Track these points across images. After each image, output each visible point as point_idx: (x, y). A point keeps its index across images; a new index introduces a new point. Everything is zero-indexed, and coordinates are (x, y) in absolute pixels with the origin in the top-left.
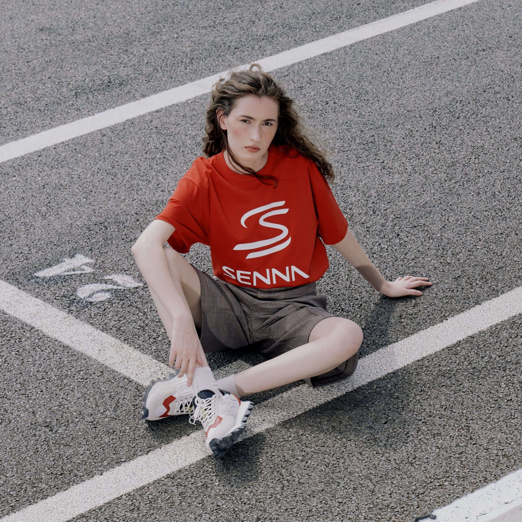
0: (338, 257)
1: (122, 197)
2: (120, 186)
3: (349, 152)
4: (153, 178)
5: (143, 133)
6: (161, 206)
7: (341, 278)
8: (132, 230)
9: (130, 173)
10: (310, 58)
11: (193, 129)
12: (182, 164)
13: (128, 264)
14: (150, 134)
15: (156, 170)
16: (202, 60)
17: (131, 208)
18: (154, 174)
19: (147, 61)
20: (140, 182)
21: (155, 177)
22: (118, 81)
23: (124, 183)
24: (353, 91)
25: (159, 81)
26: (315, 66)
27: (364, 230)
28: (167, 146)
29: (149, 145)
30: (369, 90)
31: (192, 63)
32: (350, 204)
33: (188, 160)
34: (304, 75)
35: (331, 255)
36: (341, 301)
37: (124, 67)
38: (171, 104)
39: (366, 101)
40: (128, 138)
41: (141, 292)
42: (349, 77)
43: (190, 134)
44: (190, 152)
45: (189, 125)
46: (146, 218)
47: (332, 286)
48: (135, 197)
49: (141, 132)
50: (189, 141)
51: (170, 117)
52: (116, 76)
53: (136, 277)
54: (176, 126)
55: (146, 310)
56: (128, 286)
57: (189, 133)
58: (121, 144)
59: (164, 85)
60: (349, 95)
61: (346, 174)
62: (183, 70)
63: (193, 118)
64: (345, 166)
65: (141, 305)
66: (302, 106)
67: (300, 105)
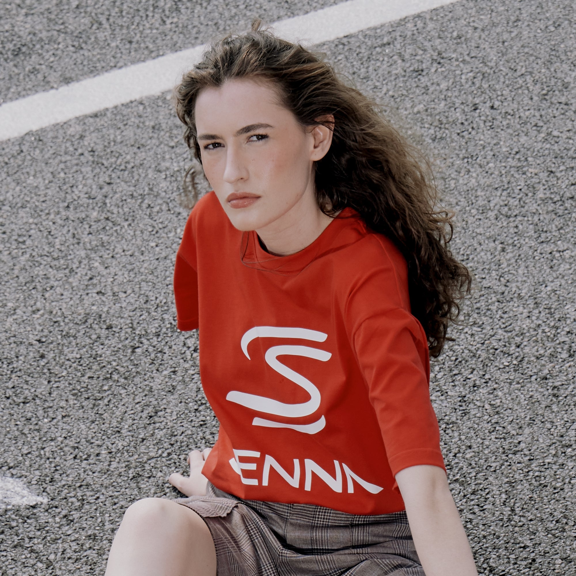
0: (486, 452)
1: (10, 305)
2: (6, 279)
3: (519, 218)
4: (80, 262)
5: (61, 162)
6: (95, 326)
7: (491, 499)
8: (29, 379)
9: (29, 251)
10: (442, 7)
11: (173, 156)
12: (146, 233)
13: (16, 452)
14: (77, 165)
15: (88, 246)
16: (201, 4)
17: (29, 329)
18: (84, 256)
19: (77, 3)
20: (52, 272)
21: (85, 262)
22: (10, 46)
23: (16, 272)
24: (535, 82)
25: (102, 48)
26: (453, 24)
27: (546, 393)
28: (115, 193)
29: (74, 189)
30: (571, 80)
31: (178, 10)
32: (517, 335)
33: (161, 226)
34: (426, 43)
35: (470, 447)
36: (489, 550)
37: (27, 15)
38: (128, 100)
39: (562, 106)
40: (28, 173)
41: (44, 517)
42: (526, 50)
43: (167, 169)
44: (164, 207)
45: (166, 149)
46: (61, 352)
47: (471, 516)
48: (39, 305)
49: (57, 161)
50: (164, 185)
51: (123, 128)
52: (7, 34)
53: (34, 482)
54: (135, 149)
55: (52, 557)
56: (14, 502)
57: (164, 165)
58: (13, 185)
59: (114, 57)
60: (526, 92)
61: (511, 268)
62: (157, 25)
63: (175, 132)
64: (509, 249)
65: (41, 546)
66: (419, 112)
67: (416, 110)
